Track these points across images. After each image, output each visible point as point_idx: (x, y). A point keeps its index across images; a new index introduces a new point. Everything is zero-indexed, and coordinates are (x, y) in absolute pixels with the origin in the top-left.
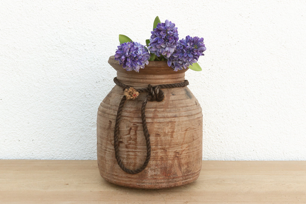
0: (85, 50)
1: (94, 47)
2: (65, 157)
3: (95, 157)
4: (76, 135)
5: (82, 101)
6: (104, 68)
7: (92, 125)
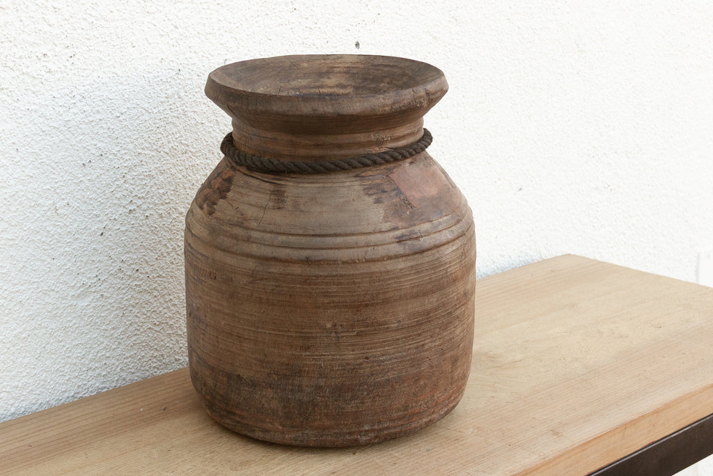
0: (50, 72)
1: (71, 60)
2: (12, 405)
3: (90, 383)
4: (37, 332)
5: (48, 229)
6: (100, 120)
7: (79, 292)
